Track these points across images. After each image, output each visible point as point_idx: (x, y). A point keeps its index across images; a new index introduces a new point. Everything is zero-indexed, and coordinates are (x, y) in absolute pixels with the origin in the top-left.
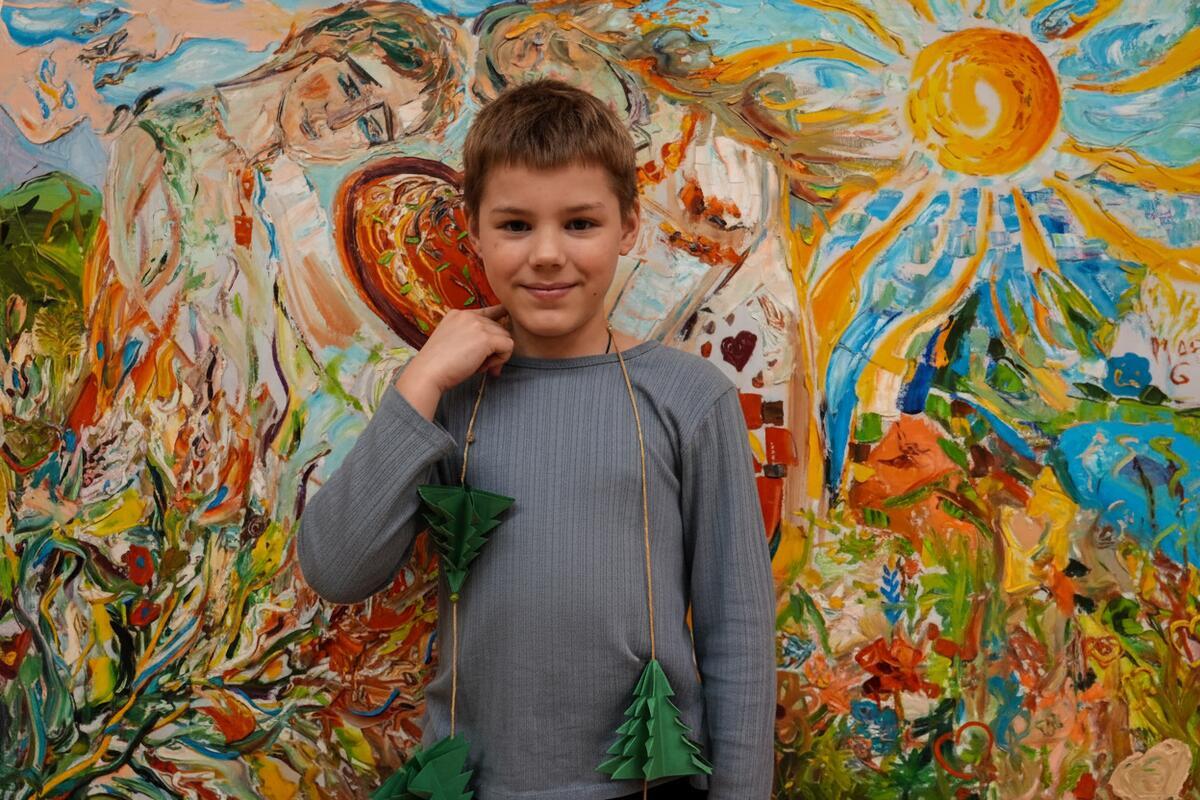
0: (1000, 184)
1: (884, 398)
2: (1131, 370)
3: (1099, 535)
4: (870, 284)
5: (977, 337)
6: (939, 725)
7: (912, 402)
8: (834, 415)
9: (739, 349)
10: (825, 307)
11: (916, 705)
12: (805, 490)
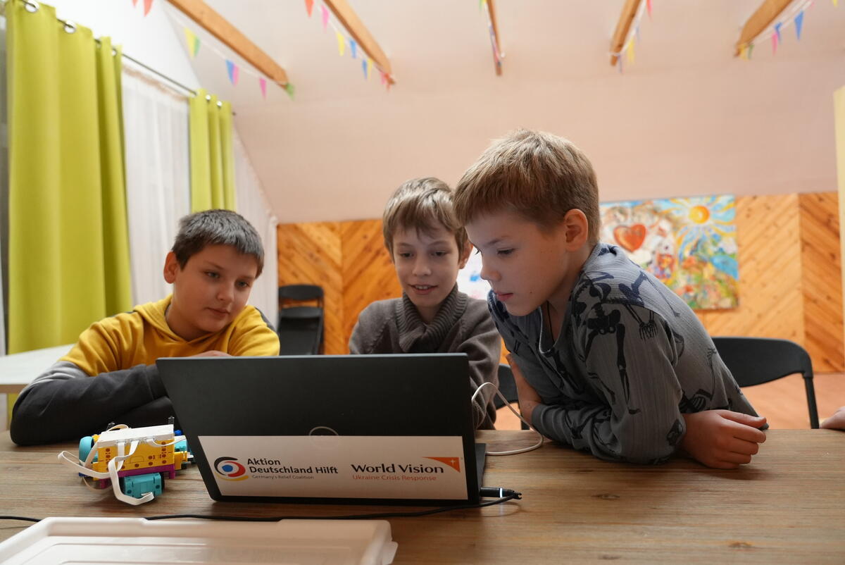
0: (702, 225)
1: (687, 254)
2: (721, 250)
3: (717, 271)
4: (684, 239)
5: (699, 247)
6: (695, 297)
7: (691, 254)
8: (681, 255)
9: (667, 248)
10: (679, 242)
11: (692, 294)
12: (676, 266)
